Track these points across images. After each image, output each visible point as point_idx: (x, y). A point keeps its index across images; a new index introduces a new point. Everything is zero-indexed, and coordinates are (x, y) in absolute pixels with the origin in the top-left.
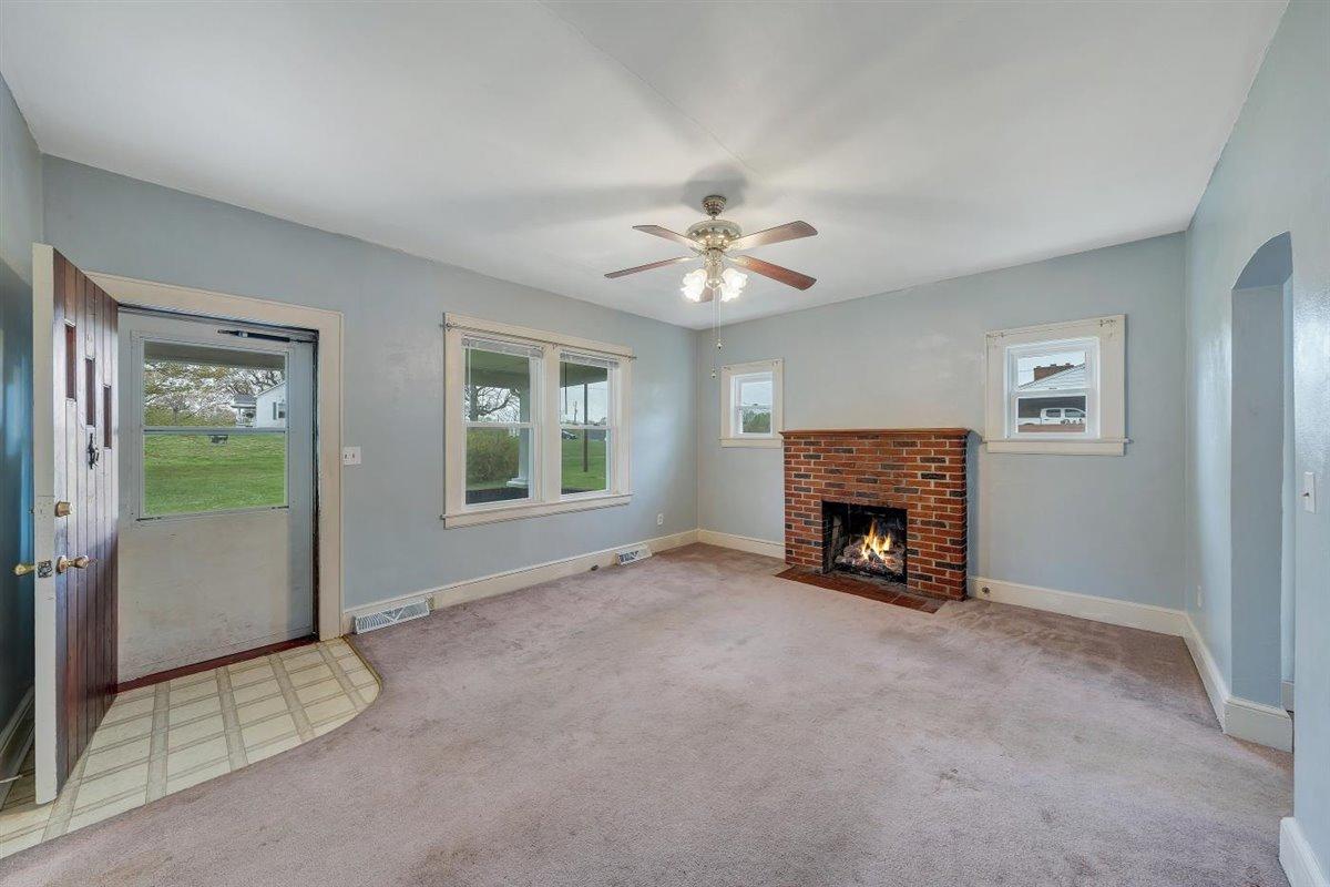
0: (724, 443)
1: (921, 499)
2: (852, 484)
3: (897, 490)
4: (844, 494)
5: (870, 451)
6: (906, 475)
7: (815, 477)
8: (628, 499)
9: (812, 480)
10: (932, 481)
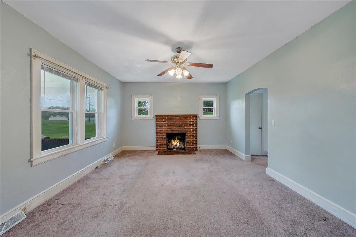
0: (133, 118)
1: (189, 130)
2: (174, 128)
3: (184, 129)
4: (172, 130)
5: (178, 120)
6: (186, 125)
7: (165, 127)
8: (106, 139)
9: (164, 127)
10: (192, 126)
